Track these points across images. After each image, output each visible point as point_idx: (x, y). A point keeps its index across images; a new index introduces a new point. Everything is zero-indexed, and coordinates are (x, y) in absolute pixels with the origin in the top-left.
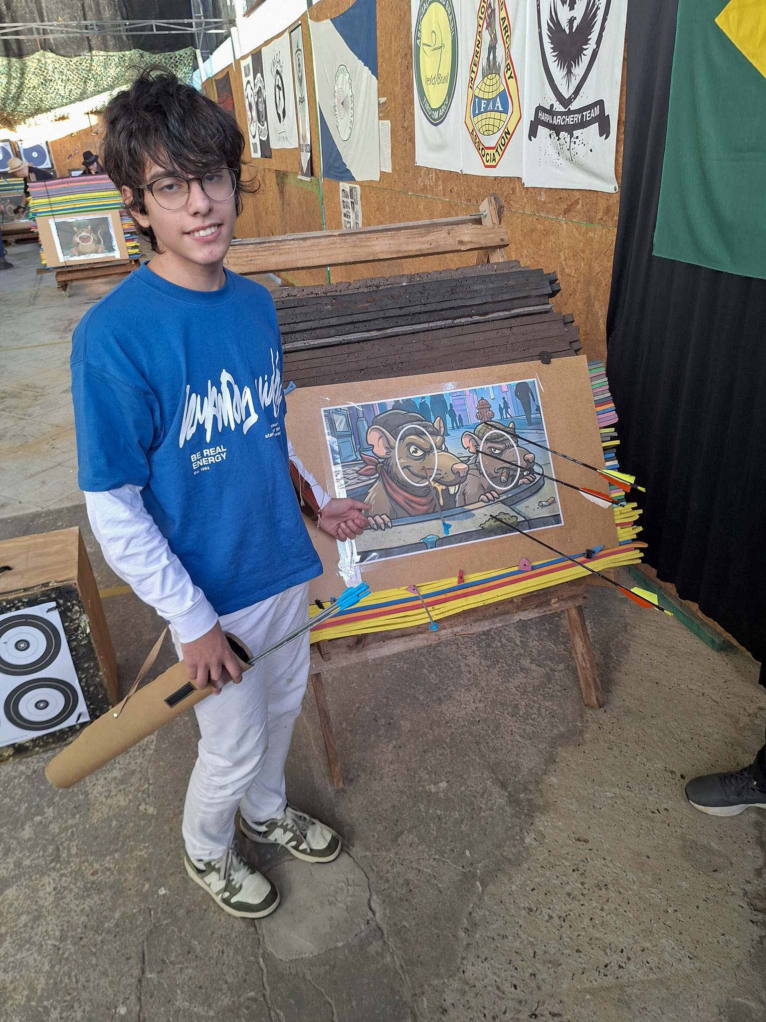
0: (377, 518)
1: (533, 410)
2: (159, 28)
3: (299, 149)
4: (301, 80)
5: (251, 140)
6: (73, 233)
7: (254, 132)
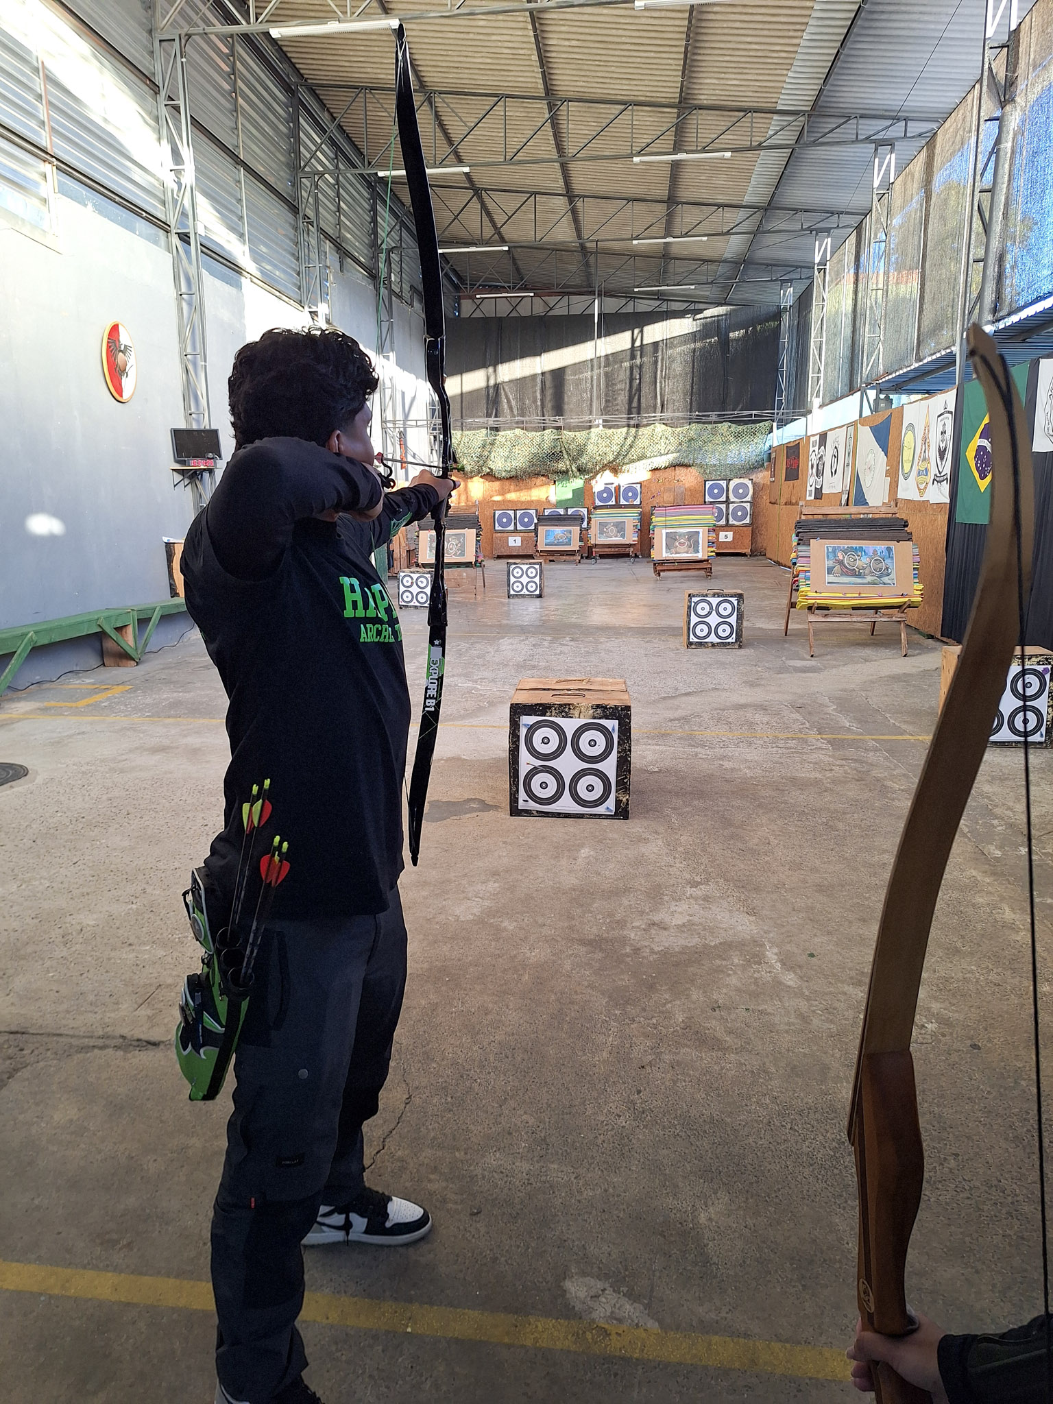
0: (836, 574)
1: (891, 553)
3: (841, 493)
4: (849, 455)
5: (809, 488)
6: (676, 540)
7: (812, 482)
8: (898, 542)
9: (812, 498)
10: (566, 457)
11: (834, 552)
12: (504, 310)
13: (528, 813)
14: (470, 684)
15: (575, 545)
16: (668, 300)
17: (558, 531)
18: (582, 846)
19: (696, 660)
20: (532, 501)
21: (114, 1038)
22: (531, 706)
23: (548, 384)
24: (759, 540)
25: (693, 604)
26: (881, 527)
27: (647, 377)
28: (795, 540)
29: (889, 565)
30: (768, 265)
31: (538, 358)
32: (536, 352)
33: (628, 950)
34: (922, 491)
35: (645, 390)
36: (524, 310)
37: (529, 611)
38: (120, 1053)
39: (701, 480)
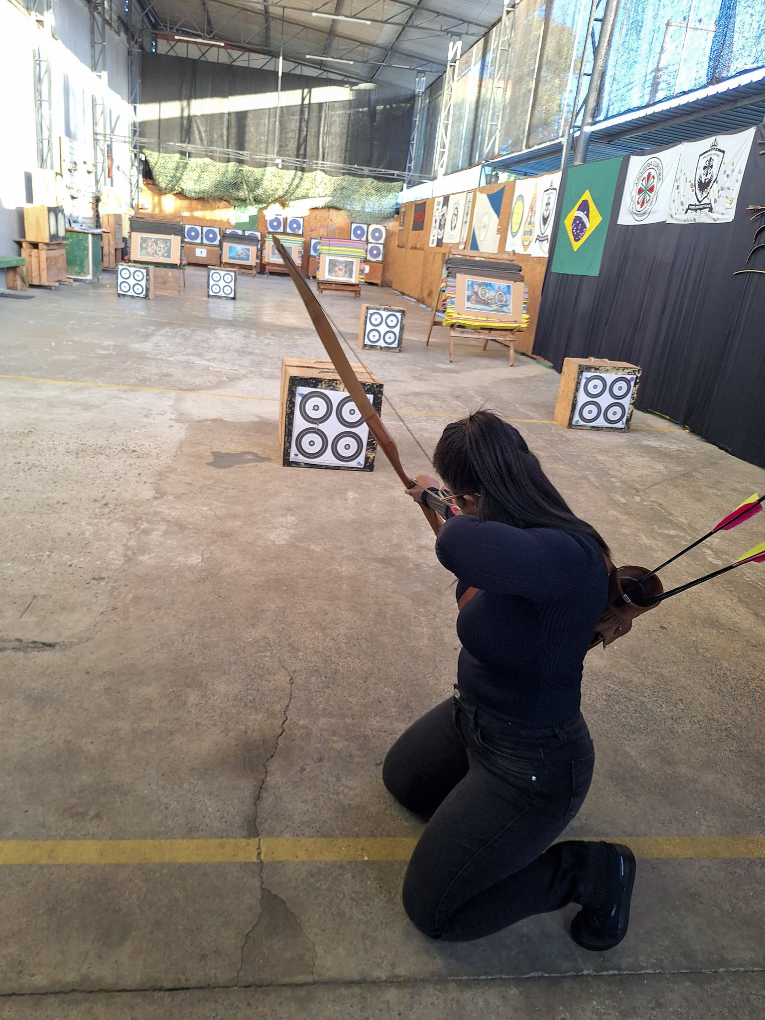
0: (473, 302)
1: (510, 290)
2: (398, 175)
3: (459, 244)
4: (467, 214)
5: (432, 238)
6: (336, 266)
7: (434, 234)
8: (515, 282)
9: (435, 245)
10: (245, 187)
11: (472, 285)
12: (194, 53)
13: (297, 464)
14: (205, 363)
15: (253, 261)
16: (328, 71)
17: (239, 248)
18: (347, 490)
19: (372, 358)
20: (215, 221)
21: (10, 641)
22: (306, 379)
23: (233, 123)
24: (387, 274)
25: (369, 315)
26: (504, 269)
27: (313, 130)
28: (445, 273)
29: (509, 299)
30: (408, 56)
31: (225, 100)
32: (223, 94)
33: (411, 566)
34: (526, 247)
35: (311, 141)
36: (212, 56)
37: (228, 309)
38: (20, 654)
39: (347, 221)
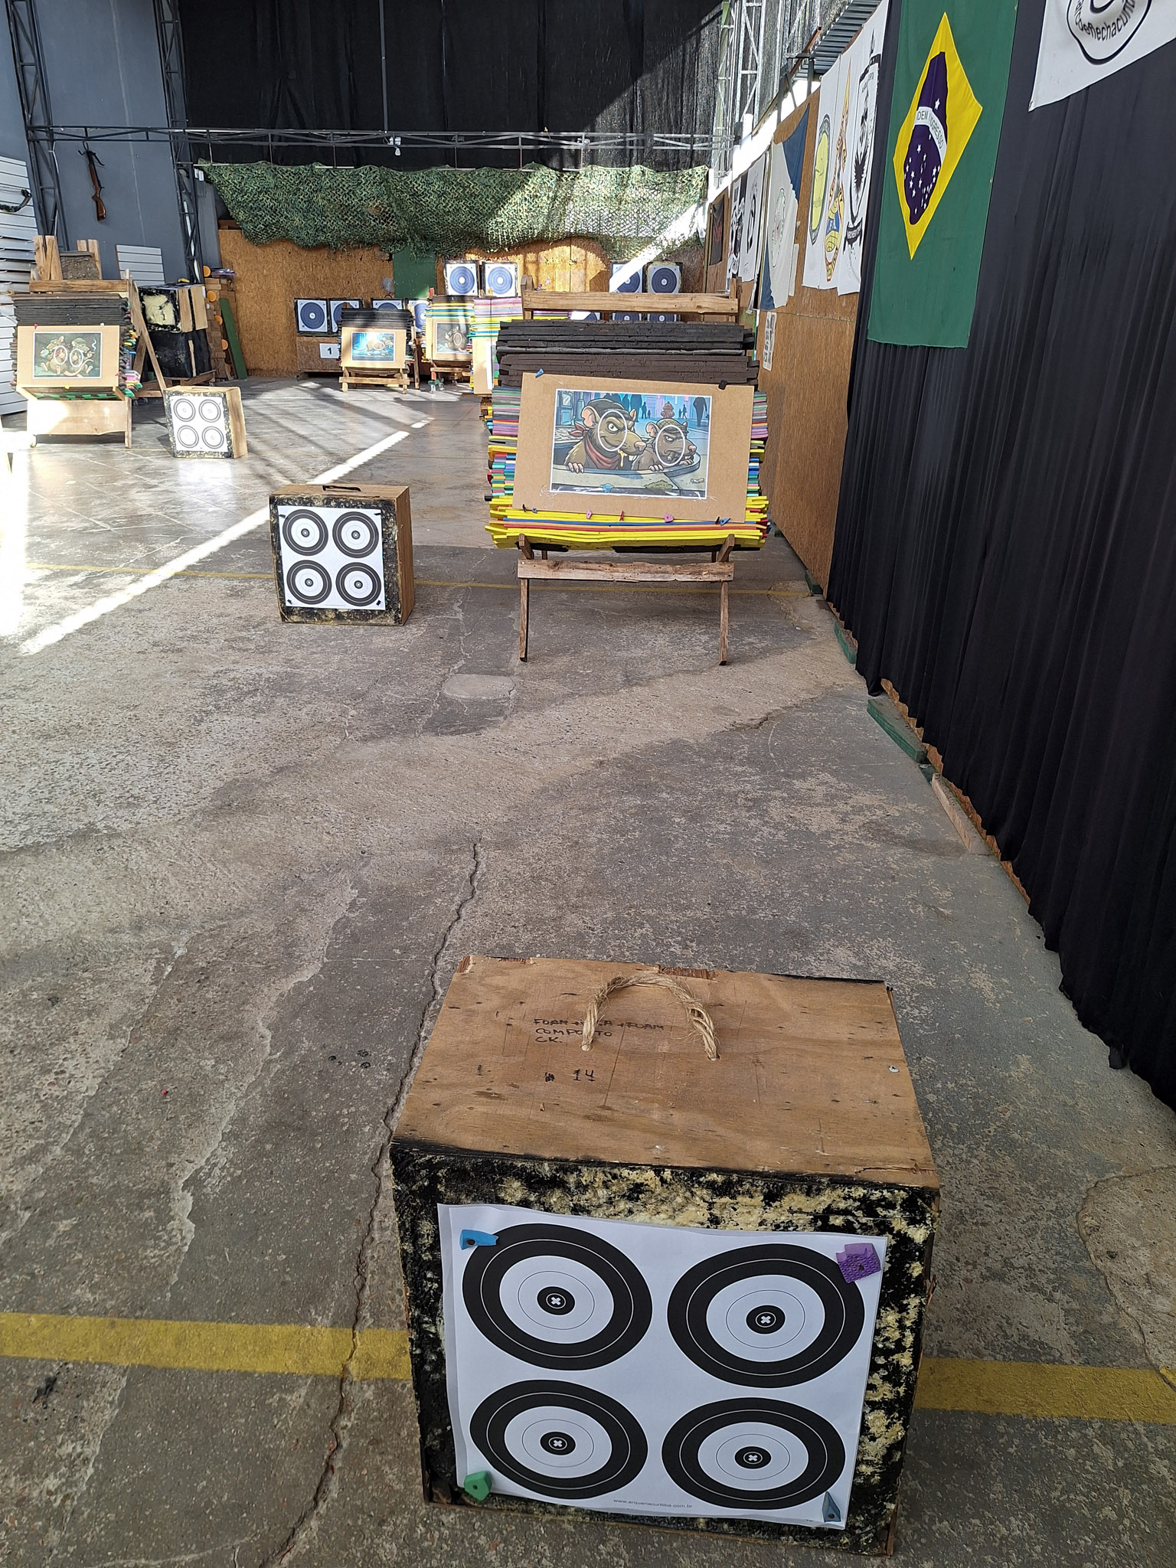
0: (575, 465)
1: (704, 416)
3: (754, 280)
7: (731, 262)
8: (722, 387)
10: (399, 213)
11: (574, 407)
15: (401, 361)
17: (373, 336)
29: (698, 445)
34: (830, 267)
